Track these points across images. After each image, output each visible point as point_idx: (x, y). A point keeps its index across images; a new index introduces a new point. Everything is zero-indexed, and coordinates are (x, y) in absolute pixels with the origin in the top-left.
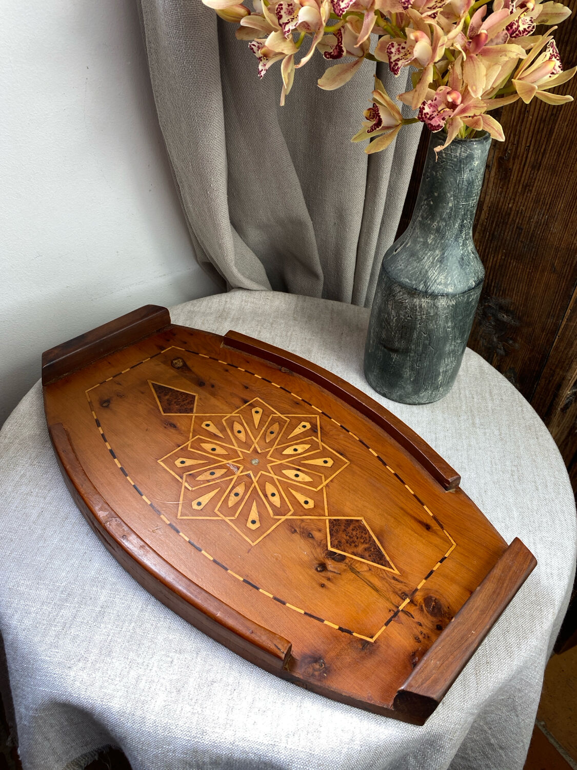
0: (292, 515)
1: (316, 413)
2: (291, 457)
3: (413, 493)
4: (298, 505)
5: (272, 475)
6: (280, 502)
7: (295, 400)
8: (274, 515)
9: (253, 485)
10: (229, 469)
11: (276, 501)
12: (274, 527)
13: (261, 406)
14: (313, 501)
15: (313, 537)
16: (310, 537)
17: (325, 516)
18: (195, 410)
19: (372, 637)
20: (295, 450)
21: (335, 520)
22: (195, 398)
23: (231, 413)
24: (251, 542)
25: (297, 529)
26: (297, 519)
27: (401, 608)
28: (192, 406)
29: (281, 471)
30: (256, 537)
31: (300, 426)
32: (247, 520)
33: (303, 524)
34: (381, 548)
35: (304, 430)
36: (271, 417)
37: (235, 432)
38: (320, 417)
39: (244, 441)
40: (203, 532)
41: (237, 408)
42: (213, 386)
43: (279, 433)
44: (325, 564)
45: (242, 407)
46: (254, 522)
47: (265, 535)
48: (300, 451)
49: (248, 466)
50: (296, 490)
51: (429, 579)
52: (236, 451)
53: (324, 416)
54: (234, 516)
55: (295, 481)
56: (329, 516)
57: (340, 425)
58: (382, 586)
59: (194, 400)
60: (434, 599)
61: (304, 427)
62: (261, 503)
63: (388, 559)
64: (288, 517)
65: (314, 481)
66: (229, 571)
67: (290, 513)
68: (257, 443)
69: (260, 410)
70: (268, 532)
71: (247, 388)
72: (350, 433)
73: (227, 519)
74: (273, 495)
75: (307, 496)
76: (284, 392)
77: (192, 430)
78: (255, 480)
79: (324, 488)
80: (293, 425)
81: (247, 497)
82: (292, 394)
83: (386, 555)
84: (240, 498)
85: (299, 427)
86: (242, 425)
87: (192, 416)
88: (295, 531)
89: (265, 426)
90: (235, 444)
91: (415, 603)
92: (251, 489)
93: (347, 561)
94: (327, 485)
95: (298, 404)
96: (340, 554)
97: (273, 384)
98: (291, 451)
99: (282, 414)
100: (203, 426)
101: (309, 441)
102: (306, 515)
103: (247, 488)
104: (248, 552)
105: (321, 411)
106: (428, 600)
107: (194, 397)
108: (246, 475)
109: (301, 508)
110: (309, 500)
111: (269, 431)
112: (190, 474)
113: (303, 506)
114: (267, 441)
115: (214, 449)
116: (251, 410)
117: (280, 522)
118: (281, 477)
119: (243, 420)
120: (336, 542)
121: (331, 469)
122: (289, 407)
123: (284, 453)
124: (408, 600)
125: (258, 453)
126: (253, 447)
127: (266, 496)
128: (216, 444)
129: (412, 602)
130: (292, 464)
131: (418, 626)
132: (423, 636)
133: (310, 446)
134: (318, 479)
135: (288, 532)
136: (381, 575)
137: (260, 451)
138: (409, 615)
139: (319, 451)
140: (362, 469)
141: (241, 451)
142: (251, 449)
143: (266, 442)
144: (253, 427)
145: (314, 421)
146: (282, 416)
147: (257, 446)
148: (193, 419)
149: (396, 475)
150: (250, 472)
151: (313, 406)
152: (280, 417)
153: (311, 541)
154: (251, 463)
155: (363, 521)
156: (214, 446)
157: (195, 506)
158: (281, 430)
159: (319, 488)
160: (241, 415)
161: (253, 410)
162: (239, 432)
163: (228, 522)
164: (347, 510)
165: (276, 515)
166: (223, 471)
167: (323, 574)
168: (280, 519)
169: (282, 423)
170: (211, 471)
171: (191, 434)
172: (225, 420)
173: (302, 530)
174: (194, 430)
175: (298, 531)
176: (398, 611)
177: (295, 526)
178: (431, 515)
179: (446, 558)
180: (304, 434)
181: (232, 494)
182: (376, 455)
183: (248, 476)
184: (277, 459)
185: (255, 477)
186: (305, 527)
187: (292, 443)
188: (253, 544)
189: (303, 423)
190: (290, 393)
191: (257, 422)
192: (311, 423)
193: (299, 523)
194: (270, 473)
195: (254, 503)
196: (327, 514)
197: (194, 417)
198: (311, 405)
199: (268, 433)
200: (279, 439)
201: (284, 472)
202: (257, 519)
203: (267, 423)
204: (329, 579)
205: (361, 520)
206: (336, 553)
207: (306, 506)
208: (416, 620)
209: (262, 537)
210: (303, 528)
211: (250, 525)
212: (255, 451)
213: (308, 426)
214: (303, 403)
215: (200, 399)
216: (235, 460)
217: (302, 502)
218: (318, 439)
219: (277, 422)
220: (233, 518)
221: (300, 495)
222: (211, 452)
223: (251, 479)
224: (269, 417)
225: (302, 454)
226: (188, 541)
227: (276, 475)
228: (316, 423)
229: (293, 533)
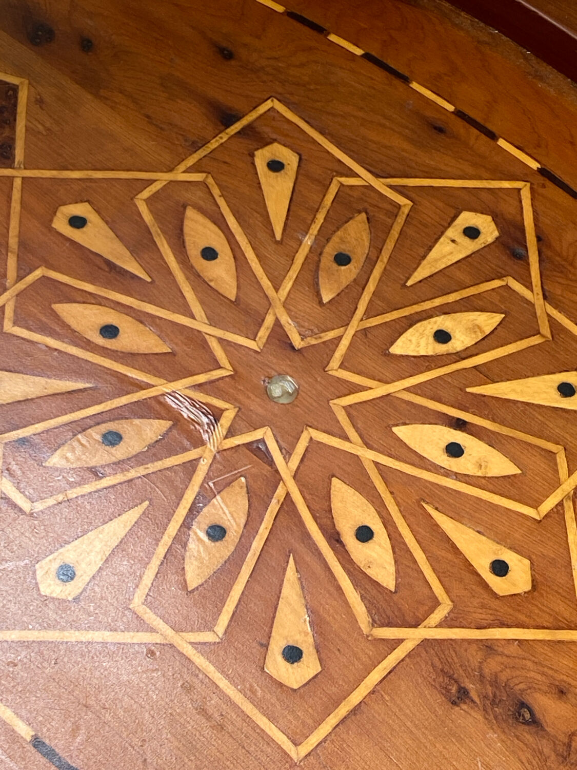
0: (446, 623)
1: (516, 172)
2: (429, 369)
4: (467, 577)
5: (355, 447)
6: (392, 569)
7: (429, 113)
8: (374, 624)
9: (280, 492)
10: (176, 419)
11: (376, 559)
12: (376, 676)
13: (294, 138)
14: (527, 562)
15: (534, 722)
16: (526, 723)
18: (19, 154)
20: (442, 337)
22: (16, 97)
23: (171, 170)
24: (287, 745)
25: (470, 686)
26: (470, 642)
28: (7, 132)
29: (389, 428)
30: (310, 721)
31: (454, 232)
32: (266, 646)
33: (492, 665)
35: (469, 247)
36: (333, 189)
37: (194, 253)
38: (532, 189)
39: (232, 294)
40: (92, 702)
41: (195, 146)
42: (87, 45)
43: (370, 263)
45: (214, 144)
46: (293, 654)
47: (343, 710)
48: (460, 341)
49: (255, 406)
50: (456, 517)
52: (198, 340)
53: (548, 183)
54: (210, 628)
55: (447, 473)
59: (15, 105)
61: (472, 233)
64: (429, 631)
65: (523, 474)
67: (438, 616)
68: (285, 305)
69: (290, 159)
70: (356, 698)
71: (227, 55)
73: (184, 642)
74: (364, 534)
75: (502, 540)
76: (379, 75)
77: (13, 242)
78: (286, 468)
79: (568, 505)
80: (426, 226)
81: (257, 544)
82: (415, 85)
84: (232, 548)
85: (451, 233)
86: (220, 222)
87: (11, 179)
88: (463, 694)
89: (315, 229)
90: (196, 308)
92: (274, 507)
95: (440, 130)
97: (333, 38)
98: (423, 342)
99: (377, 176)
100: (61, 224)
101: (496, 299)
102: (502, 625)
103: (256, 503)
105: (535, 165)
107: (15, 89)
108: (248, 445)
109: (479, 590)
110: (509, 557)
111: (330, 251)
112: (23, 441)
113: (486, 586)
114: (326, 299)
115: (110, 331)
116: (252, 156)
117: (400, 653)
118: (390, 456)
119: (221, 202)
122: (406, 145)
123: (399, 348)
125: (293, 348)
126: (269, 321)
127: (335, 539)
128: (118, 306)
130: (432, 399)
133: (498, 318)
134: (539, 464)
135: (436, 699)
137: (297, 342)
139: (535, 340)
141: (220, 340)
142: (263, 333)
143: (320, 302)
144: (262, 235)
145: (508, 209)
146: (379, 185)
147: (285, 319)
148: (16, 195)
150: (265, 434)
151: (502, 143)
152: (370, 188)
153: (529, 738)
154: (266, 393)
156: (111, 317)
157: (51, 587)
158: (377, 247)
159: (548, 505)
160: (210, 181)
161: (261, 158)
162: (209, 254)
163: (189, 651)
165: (382, 625)
166: (154, 429)
168: (400, 641)
169: (381, 216)
170: (105, 428)
171: (12, 263)
172: (148, 201)
173: (490, 690)
174: (23, 244)
175: (474, 695)
177: (460, 673)
181: (199, 532)
183: (258, 450)
184: (373, 378)
185: (287, 454)
186: (503, 677)
187: (427, 305)
188: (297, 753)
189: (467, 218)
190: (406, 80)
191: (277, 209)
192: (497, 218)
193: (475, 657)
194: (346, 438)
195: (291, 572)
197: (18, 183)
198: (493, 137)
199: (327, 260)
200: (371, 287)
201: (401, 432)
202: (306, 643)
203: (321, 217)
207: (497, 584)
209: (332, 721)
210: (495, 683)
211: (277, 667)
212: (279, 336)
213: (489, 232)
214: (460, 127)
215: (40, 102)
216: (202, 378)
217: (483, 566)
218: (529, 286)
219: (360, 212)
220: (207, 637)
221: (472, 533)
222: (100, 341)
223: (271, 462)
224: (327, 188)
225: (469, 353)
226: (29, 739)
227: (369, 446)
228: (519, 217)
229: (454, 703)
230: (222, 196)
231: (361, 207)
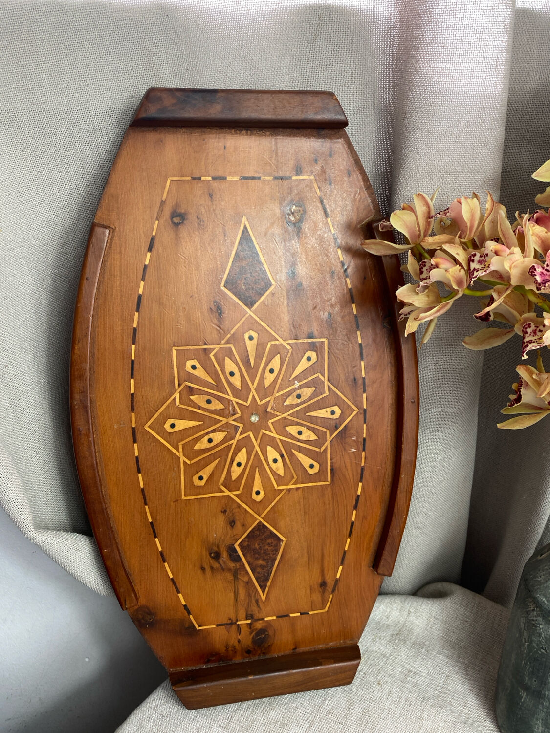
0: (236, 496)
1: (359, 405)
2: (289, 438)
3: (346, 549)
4: (250, 489)
5: (256, 444)
6: (237, 476)
7: (357, 373)
8: (222, 484)
9: (231, 442)
10: (226, 408)
11: (236, 472)
12: (212, 495)
13: (320, 355)
14: (264, 496)
15: (233, 527)
16: (231, 525)
17: (260, 516)
18: (255, 307)
19: (199, 626)
20: (300, 433)
21: (264, 525)
22: (269, 288)
23: (285, 340)
24: (183, 495)
25: (228, 511)
26: (237, 503)
27: (239, 623)
28: (257, 298)
29: (267, 445)
30: (192, 494)
31: (329, 410)
32: (197, 472)
33: (237, 510)
34: (273, 573)
35: (329, 416)
36: (315, 376)
37: (269, 368)
38: (358, 412)
39: (267, 386)
41: (296, 338)
43: (304, 402)
44: (220, 554)
45: (301, 341)
46: (201, 478)
47: (200, 496)
48: (302, 437)
49: (246, 418)
50: (260, 475)
51: (280, 619)
52: (248, 391)
53: (363, 415)
54: (190, 460)
55: (268, 465)
56: (263, 518)
57: (364, 436)
58: (243, 598)
59: (267, 290)
60: (267, 633)
61: (333, 413)
62: (222, 465)
63: (269, 584)
64: (232, 495)
65: (283, 477)
66: (147, 507)
67: (236, 492)
68: (275, 398)
69: (314, 359)
70: (204, 496)
72: (363, 453)
73: (183, 459)
74: (239, 464)
75: (264, 487)
76: (358, 352)
77: (232, 332)
78: (238, 437)
79: (285, 491)
80: (325, 403)
81: (216, 450)
82: (362, 362)
83: (270, 581)
84: (210, 446)
86: (282, 364)
87: (247, 313)
88: (225, 512)
89: (301, 383)
90: (256, 383)
91: (252, 627)
92: (227, 444)
93: (238, 565)
94: (289, 490)
95: (355, 380)
96: (239, 555)
97: (359, 333)
98: (295, 431)
99: (328, 381)
100: (247, 335)
101: (320, 433)
102: (246, 504)
103: (224, 440)
104: (174, 502)
105: (365, 407)
106: (262, 631)
107: (271, 285)
108: (235, 426)
109: (249, 494)
110: (262, 493)
111: (298, 392)
112: (190, 387)
113: (251, 494)
115: (232, 374)
116: (307, 351)
117: (222, 494)
118: (261, 452)
119: (287, 360)
120: (246, 544)
121: (308, 476)
122: (343, 378)
123: (288, 428)
124: (249, 621)
126: (268, 399)
127: (232, 461)
128: (239, 368)
129: (250, 625)
130: (283, 446)
131: (236, 641)
132: (233, 649)
133: (316, 438)
134: (288, 478)
135: (219, 509)
136: (251, 592)
137: (269, 410)
138: (239, 631)
139: (318, 450)
140: (333, 497)
141: (253, 395)
142: (264, 401)
143: (283, 403)
144: (288, 375)
145: (347, 413)
146: (326, 383)
147: (272, 401)
148: (244, 318)
149: (353, 523)
150: (241, 425)
151: (364, 395)
152: (323, 382)
153: (229, 529)
154: (250, 418)
155: (284, 543)
156: (235, 370)
157: (167, 426)
158: (310, 399)
159: (281, 488)
160: (291, 351)
161: (308, 354)
162: (272, 371)
163: (182, 462)
164: (282, 524)
165: (223, 486)
166: (220, 406)
167: (212, 561)
168: (224, 492)
169: (318, 392)
170: (210, 398)
171: (227, 337)
172: (272, 345)
173: (231, 515)
174: (234, 334)
175: (227, 513)
176: (235, 623)
177: (229, 507)
178: (338, 576)
179: (309, 614)
180: (324, 421)
181: (207, 438)
182: (359, 493)
183: (237, 428)
184: (276, 431)
185: (241, 434)
186: (236, 514)
187: (305, 423)
188: (183, 498)
189: (336, 408)
190: (362, 360)
191: (298, 371)
192: (342, 414)
193: (235, 506)
194: (256, 441)
195: (217, 461)
196: (262, 516)
197: (248, 315)
198: (365, 392)
199: (295, 394)
200: (298, 408)
201: (269, 448)
202: (206, 478)
203: (305, 381)
204: (212, 568)
205: (283, 541)
206: (236, 552)
207: (254, 496)
208: (239, 637)
209: (196, 497)
210: (233, 514)
211: (196, 478)
212: (266, 405)
213: (337, 416)
214: (360, 383)
216: (241, 402)
217: (255, 489)
218: (330, 436)
219: (315, 387)
220: (188, 462)
221: (260, 482)
222: (228, 375)
223: (236, 434)
224: (315, 374)
225: (302, 441)
226: (136, 456)
227: (259, 446)
228: (347, 417)
229: (222, 512)
230: (289, 357)
231: (316, 385)
